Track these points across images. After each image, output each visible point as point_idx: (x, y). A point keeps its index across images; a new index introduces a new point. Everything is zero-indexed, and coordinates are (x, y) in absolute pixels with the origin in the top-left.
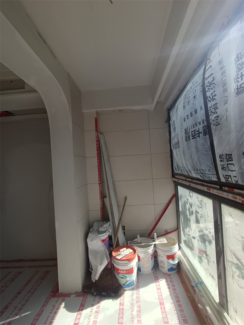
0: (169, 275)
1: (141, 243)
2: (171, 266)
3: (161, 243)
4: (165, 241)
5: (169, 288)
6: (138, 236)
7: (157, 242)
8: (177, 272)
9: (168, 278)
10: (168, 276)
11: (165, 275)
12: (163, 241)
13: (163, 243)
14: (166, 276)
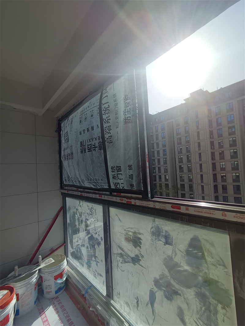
0: (57, 297)
1: (20, 275)
2: (59, 287)
3: (48, 264)
4: (52, 261)
5: (58, 312)
6: (16, 267)
7: (42, 266)
8: (65, 290)
9: (55, 302)
10: (56, 299)
11: (51, 300)
12: (49, 262)
13: (49, 263)
14: (53, 301)
